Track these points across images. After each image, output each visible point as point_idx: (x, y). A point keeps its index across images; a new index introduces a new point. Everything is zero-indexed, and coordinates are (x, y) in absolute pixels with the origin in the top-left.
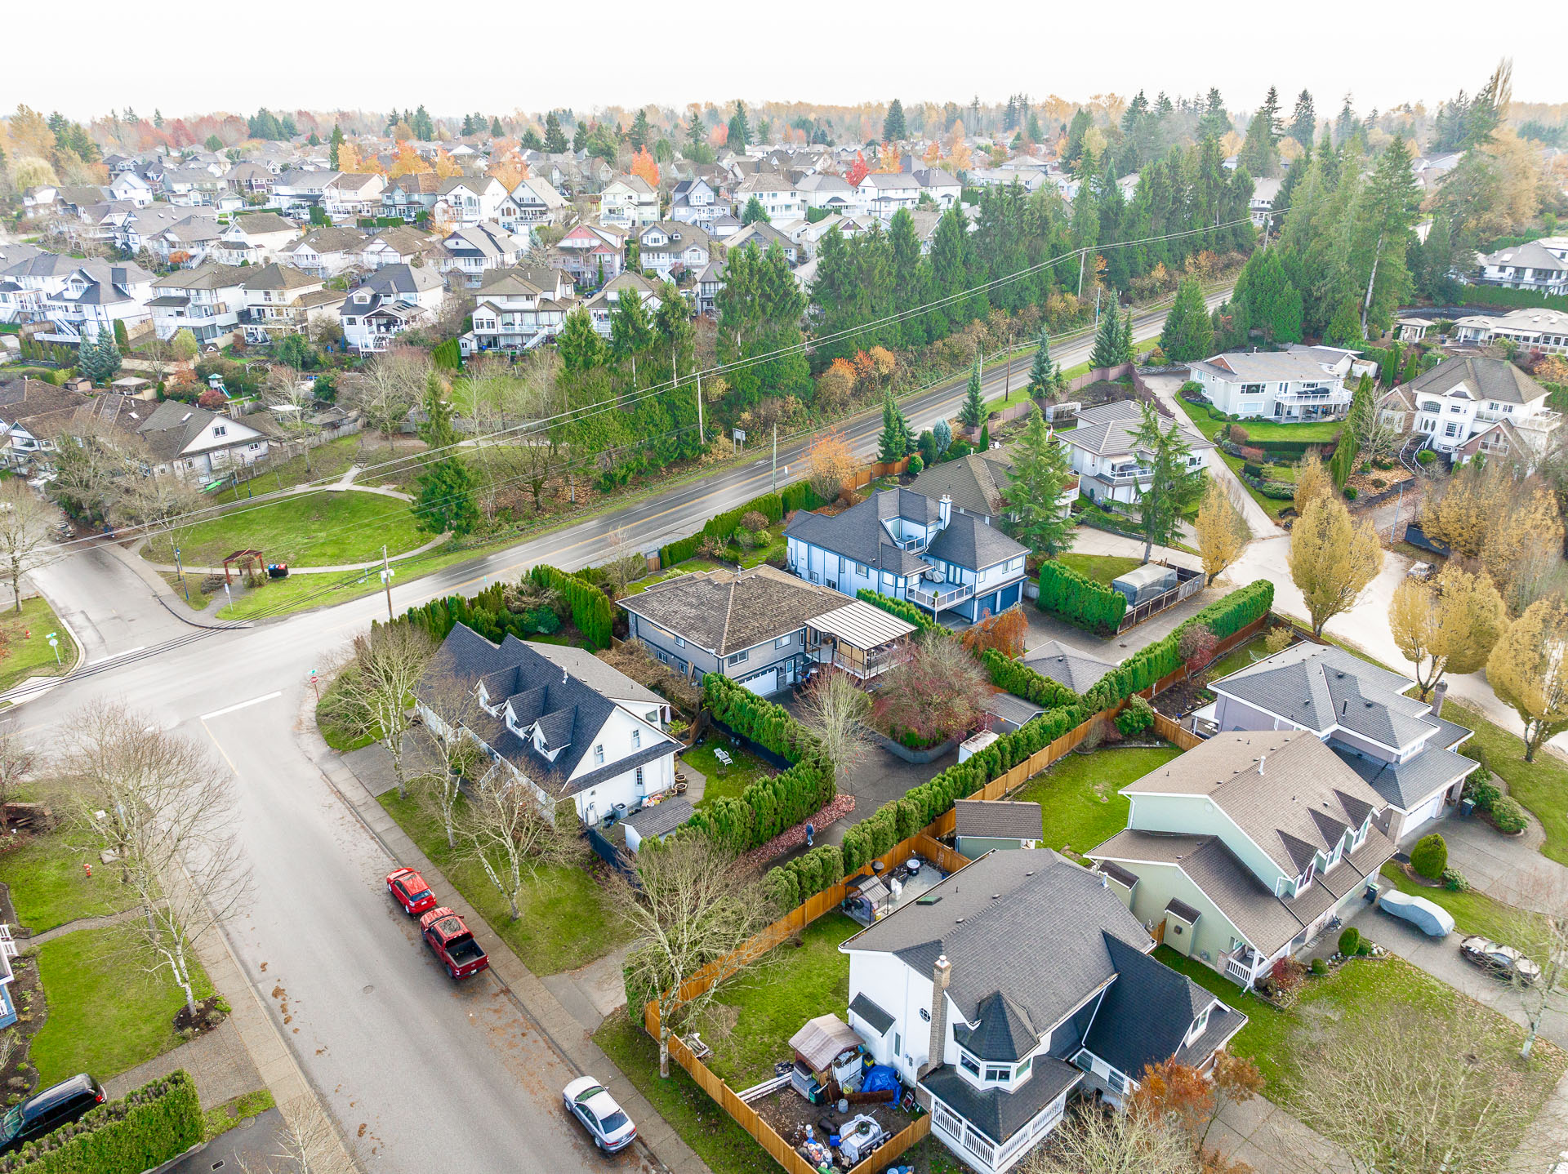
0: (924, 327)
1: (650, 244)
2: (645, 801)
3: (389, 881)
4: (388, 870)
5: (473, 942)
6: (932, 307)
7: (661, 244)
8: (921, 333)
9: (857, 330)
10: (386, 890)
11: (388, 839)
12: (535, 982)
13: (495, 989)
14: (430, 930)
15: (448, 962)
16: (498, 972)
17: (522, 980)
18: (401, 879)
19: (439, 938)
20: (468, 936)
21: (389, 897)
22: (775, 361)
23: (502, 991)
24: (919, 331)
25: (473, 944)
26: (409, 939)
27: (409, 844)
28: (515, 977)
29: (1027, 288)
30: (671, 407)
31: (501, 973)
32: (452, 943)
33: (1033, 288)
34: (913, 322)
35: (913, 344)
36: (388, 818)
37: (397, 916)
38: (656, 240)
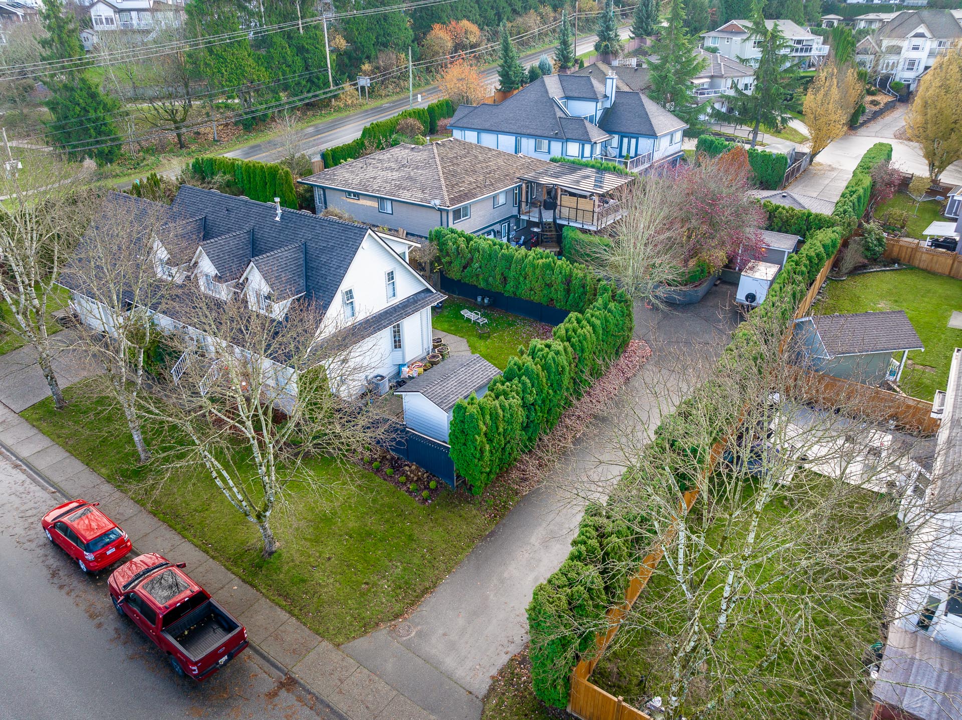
2: (405, 369)
3: (45, 525)
4: (44, 508)
5: (210, 604)
10: (42, 541)
11: (42, 464)
12: (336, 656)
13: (266, 681)
14: (128, 598)
15: (172, 651)
16: (265, 648)
17: (312, 655)
18: (65, 519)
19: (146, 608)
20: (200, 598)
21: (50, 551)
23: (282, 685)
25: (212, 608)
26: (92, 616)
27: (76, 466)
28: (299, 652)
31: (271, 649)
32: (175, 614)
36: (40, 436)
37: (65, 580)
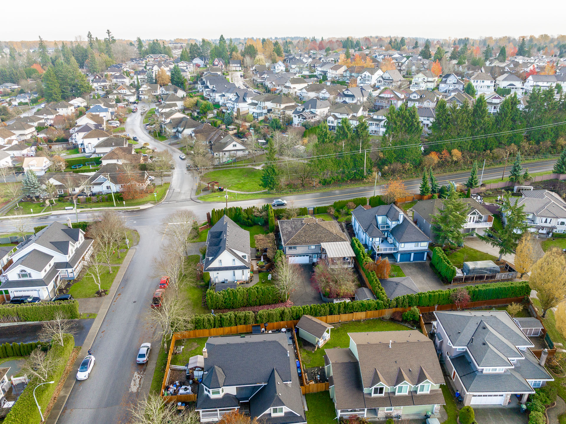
0: (484, 144)
1: (412, 98)
2: (236, 282)
6: (490, 136)
7: (416, 98)
8: (481, 146)
9: (448, 141)
22: (405, 149)
24: (482, 146)
29: (548, 133)
30: (355, 160)
33: (552, 133)
34: (479, 141)
35: (477, 150)
38: (415, 97)
